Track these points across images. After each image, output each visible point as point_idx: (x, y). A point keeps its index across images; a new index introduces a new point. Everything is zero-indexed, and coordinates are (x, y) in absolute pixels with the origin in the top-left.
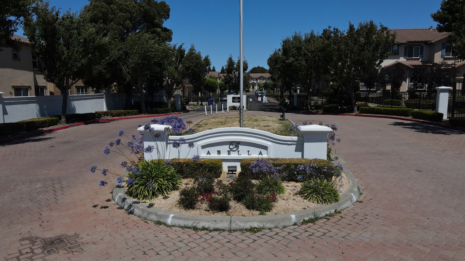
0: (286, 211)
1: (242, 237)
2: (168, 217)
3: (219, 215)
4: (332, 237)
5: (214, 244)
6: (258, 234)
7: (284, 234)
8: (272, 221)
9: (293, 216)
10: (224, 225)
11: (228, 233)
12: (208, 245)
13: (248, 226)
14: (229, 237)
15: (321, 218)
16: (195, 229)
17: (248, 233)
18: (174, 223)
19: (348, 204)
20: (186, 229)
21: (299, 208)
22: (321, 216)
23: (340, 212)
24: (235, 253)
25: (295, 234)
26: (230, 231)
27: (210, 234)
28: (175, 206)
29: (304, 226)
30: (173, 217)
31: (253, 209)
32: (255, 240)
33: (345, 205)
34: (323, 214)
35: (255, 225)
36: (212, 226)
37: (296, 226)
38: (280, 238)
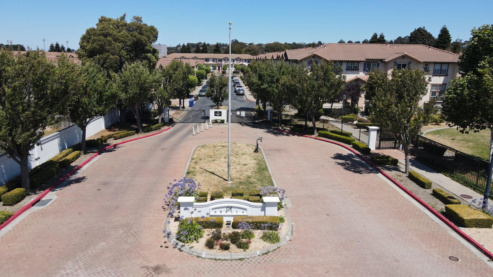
0: (255, 249)
1: (236, 263)
2: (203, 254)
3: (226, 252)
4: (273, 262)
5: (225, 267)
6: (243, 261)
7: (254, 261)
8: (249, 255)
9: (258, 252)
10: (228, 257)
11: (230, 261)
12: (223, 268)
13: (238, 258)
14: (231, 263)
15: (271, 252)
16: (216, 259)
17: (239, 261)
18: (206, 257)
19: (284, 242)
20: (212, 260)
21: (261, 247)
22: (271, 251)
23: (279, 248)
24: (234, 272)
25: (259, 261)
26: (231, 260)
27: (223, 262)
28: (204, 247)
29: (263, 256)
30: (205, 254)
31: (241, 248)
32: (242, 265)
33: (282, 243)
34: (272, 250)
35: (242, 257)
36: (223, 258)
37: (259, 257)
38: (252, 263)
